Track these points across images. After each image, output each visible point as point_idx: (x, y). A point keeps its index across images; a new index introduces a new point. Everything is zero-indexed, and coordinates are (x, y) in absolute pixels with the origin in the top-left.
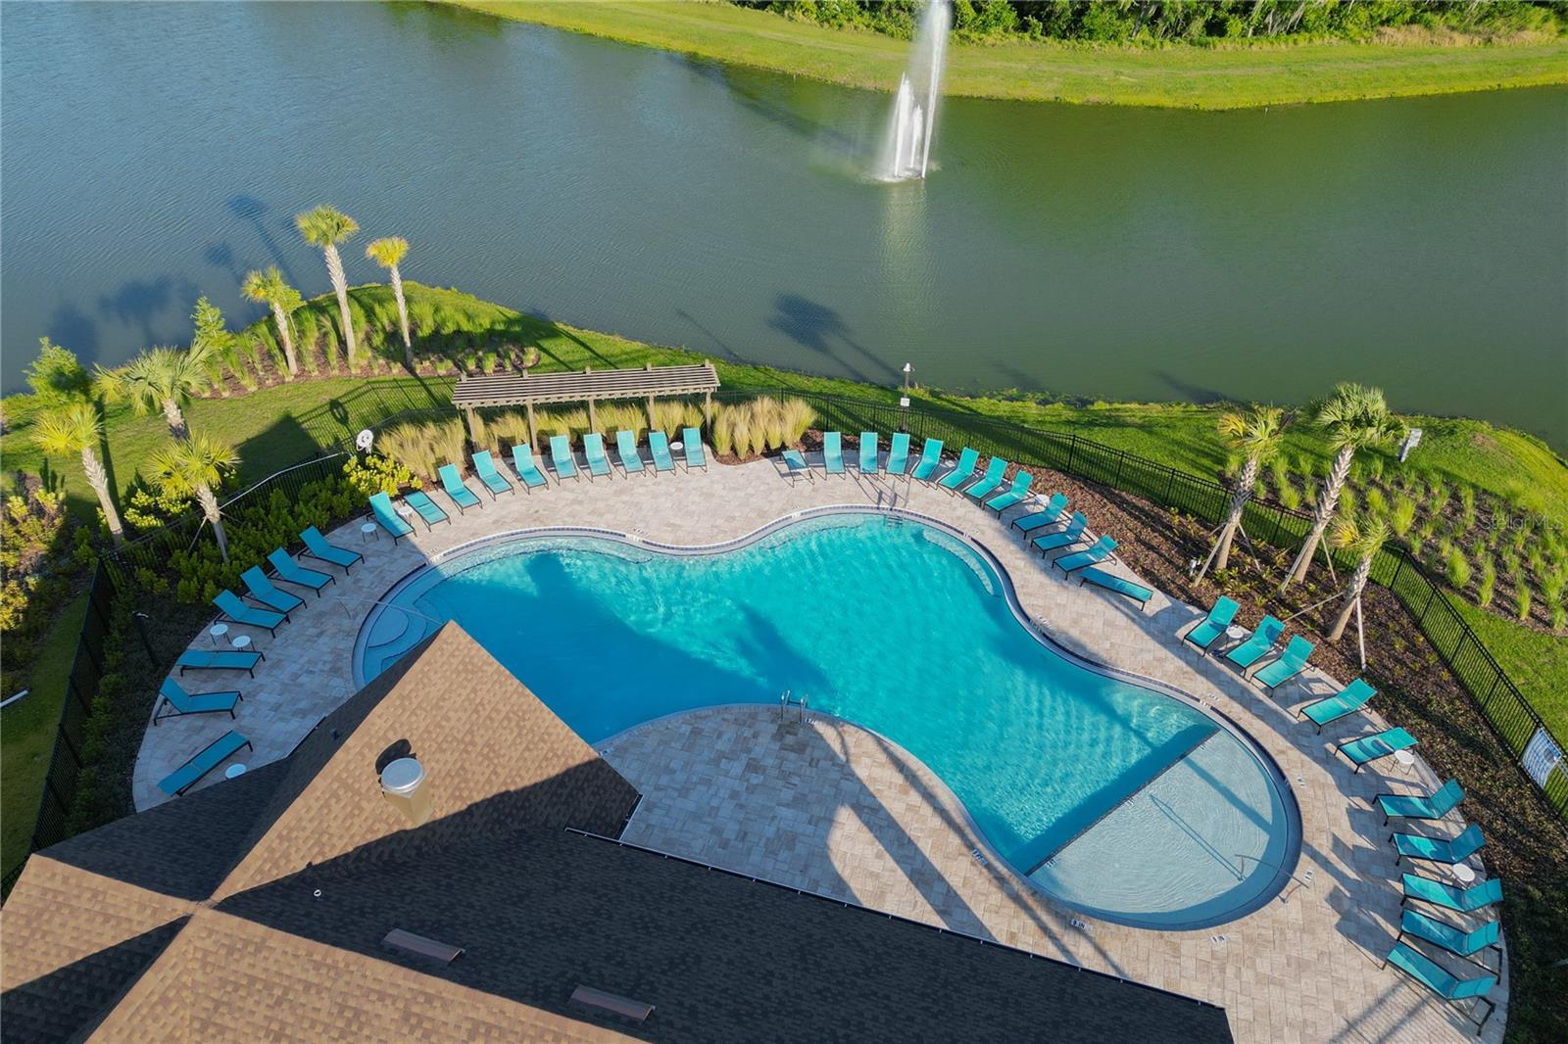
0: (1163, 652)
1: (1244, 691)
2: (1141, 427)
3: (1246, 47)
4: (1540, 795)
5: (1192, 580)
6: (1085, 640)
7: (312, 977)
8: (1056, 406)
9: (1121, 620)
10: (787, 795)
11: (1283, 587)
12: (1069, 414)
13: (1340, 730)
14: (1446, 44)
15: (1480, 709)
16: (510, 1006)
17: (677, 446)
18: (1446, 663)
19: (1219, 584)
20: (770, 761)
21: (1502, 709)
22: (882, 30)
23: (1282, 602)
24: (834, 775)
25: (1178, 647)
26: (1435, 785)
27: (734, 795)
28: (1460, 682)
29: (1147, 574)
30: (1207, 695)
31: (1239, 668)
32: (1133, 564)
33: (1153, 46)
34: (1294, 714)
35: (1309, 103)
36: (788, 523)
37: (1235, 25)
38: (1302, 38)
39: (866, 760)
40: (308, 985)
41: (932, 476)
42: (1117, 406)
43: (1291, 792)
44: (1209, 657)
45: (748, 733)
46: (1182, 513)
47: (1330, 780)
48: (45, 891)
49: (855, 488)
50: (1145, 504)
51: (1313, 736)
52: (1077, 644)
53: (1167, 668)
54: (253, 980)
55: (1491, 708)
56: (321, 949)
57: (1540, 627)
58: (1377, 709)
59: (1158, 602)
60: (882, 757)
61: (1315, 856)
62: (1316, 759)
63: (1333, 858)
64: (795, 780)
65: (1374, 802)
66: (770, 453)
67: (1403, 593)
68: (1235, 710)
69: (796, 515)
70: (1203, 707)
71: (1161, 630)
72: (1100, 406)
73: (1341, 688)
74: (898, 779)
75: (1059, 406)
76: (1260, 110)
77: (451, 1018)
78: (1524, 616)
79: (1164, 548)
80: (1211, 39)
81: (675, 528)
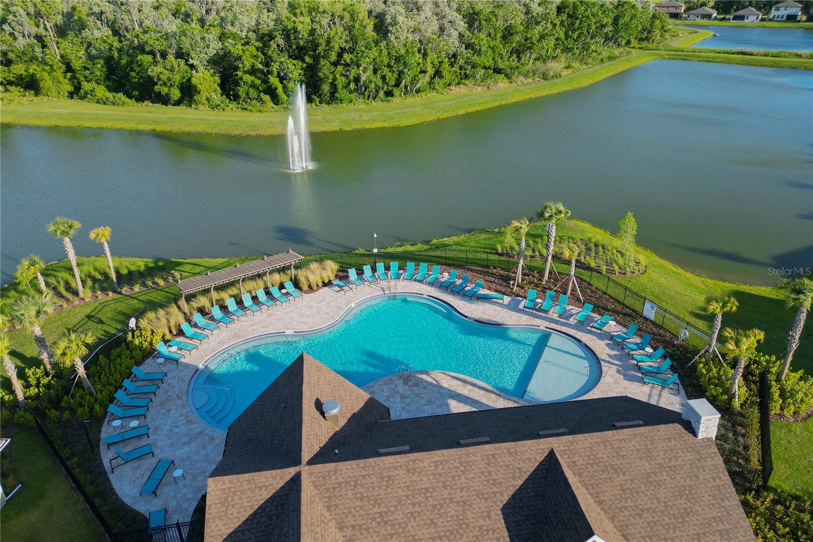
0: (519, 315)
1: (552, 319)
2: (456, 245)
3: (404, 100)
4: (653, 323)
5: (512, 289)
6: (491, 318)
7: (363, 472)
8: (418, 245)
9: (499, 308)
10: (423, 402)
11: (544, 283)
12: (426, 247)
13: (588, 322)
14: (475, 91)
15: (623, 304)
16: (445, 451)
17: (284, 291)
18: (605, 294)
19: (522, 288)
20: (408, 393)
21: (629, 301)
22: (246, 109)
23: (545, 288)
24: (436, 389)
25: (523, 312)
26: (624, 330)
27: (403, 408)
28: (612, 298)
29: (496, 291)
30: (543, 324)
31: (546, 312)
32: (490, 289)
33: (368, 104)
34: (572, 321)
35: (439, 119)
36: (351, 309)
37: (396, 92)
38: (423, 94)
39: (443, 381)
40: (364, 476)
41: (398, 277)
42: (441, 240)
43: (586, 345)
44: (534, 312)
45: (393, 386)
46: (495, 268)
47: (594, 337)
48: (223, 490)
49: (370, 290)
50: (479, 268)
51: (581, 325)
52: (489, 320)
53: (524, 319)
54: (339, 484)
55: (625, 302)
56: (362, 462)
57: (623, 276)
58: (594, 312)
59: (507, 299)
60: (449, 378)
61: (605, 361)
62: (587, 333)
63: (610, 360)
64: (423, 396)
65: (611, 340)
66: (325, 285)
67: (579, 275)
68: (554, 326)
69: (353, 305)
70: (542, 328)
71: (513, 307)
72: (434, 241)
73: (581, 310)
74: (460, 383)
75: (420, 245)
76: (422, 123)
77: (426, 463)
78: (617, 273)
79: (496, 281)
80: (390, 98)
81: (306, 323)
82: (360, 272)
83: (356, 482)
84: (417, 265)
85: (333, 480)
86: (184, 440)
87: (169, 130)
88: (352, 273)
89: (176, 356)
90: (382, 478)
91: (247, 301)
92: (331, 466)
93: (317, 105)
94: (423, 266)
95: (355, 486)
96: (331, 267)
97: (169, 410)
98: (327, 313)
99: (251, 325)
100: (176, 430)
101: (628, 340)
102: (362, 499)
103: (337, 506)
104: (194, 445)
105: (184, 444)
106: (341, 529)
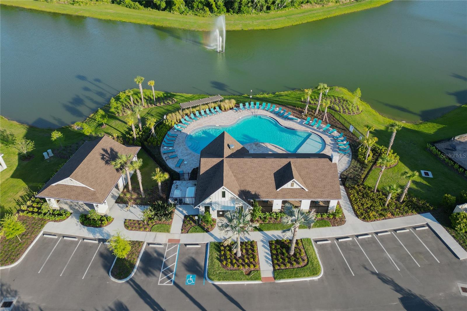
0: (302, 126)
1: (314, 129)
2: (286, 95)
3: (276, 12)
4: (352, 133)
5: (302, 116)
6: (291, 127)
8: (270, 94)
9: (295, 123)
11: (315, 115)
12: (273, 96)
13: (327, 131)
14: (315, 7)
15: (343, 125)
17: (215, 110)
18: (338, 121)
19: (306, 116)
23: (315, 117)
24: (266, 148)
25: (304, 125)
26: (340, 135)
28: (341, 123)
29: (296, 117)
30: (309, 130)
31: (312, 126)
32: (294, 116)
33: (257, 14)
34: (321, 130)
35: (292, 25)
36: (240, 119)
37: (272, 7)
38: (287, 9)
39: (269, 146)
40: (239, 162)
41: (259, 108)
42: (280, 93)
43: (323, 139)
44: (308, 126)
45: (252, 146)
46: (298, 107)
47: (327, 137)
48: (205, 161)
49: (247, 112)
50: (292, 107)
51: (324, 132)
52: (290, 127)
53: (303, 128)
54: (233, 163)
55: (345, 125)
57: (349, 114)
58: (331, 128)
59: (299, 120)
60: (271, 145)
61: (328, 145)
62: (325, 135)
63: (330, 145)
64: (261, 150)
65: (333, 138)
66: (231, 109)
67: (331, 113)
68: (314, 131)
69: (240, 118)
70: (309, 132)
71: (301, 123)
72: (277, 93)
73: (326, 126)
74: (274, 147)
75: (271, 94)
76: (283, 28)
78: (347, 113)
79: (297, 113)
80: (269, 11)
81: (223, 123)
82: (244, 105)
83: (237, 163)
84: (267, 104)
85: (231, 162)
86: (186, 155)
87: (161, 25)
88: (241, 105)
89: (180, 130)
90: (244, 163)
91: (203, 113)
92: (231, 159)
93: (232, 14)
94: (269, 104)
95: (237, 164)
96: (234, 102)
97: (180, 146)
98: (231, 120)
99: (204, 122)
100: (183, 152)
101: (339, 139)
102: (238, 167)
103: (232, 168)
104: (189, 156)
105: (186, 156)
106: (233, 173)
